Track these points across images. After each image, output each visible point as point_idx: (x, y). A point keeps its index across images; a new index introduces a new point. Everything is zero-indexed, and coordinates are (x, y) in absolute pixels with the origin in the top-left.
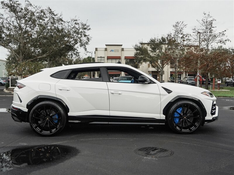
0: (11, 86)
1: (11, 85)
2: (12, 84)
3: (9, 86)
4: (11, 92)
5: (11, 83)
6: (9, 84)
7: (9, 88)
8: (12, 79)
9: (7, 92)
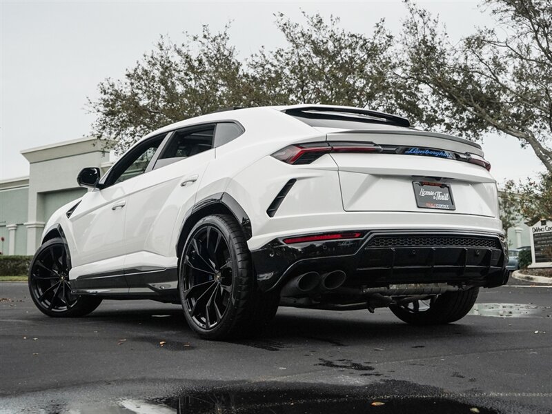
0: (537, 261)
1: (536, 257)
2: (538, 254)
3: (531, 261)
4: (532, 276)
5: (536, 250)
6: (531, 254)
7: (529, 267)
8: (537, 237)
9: (520, 277)
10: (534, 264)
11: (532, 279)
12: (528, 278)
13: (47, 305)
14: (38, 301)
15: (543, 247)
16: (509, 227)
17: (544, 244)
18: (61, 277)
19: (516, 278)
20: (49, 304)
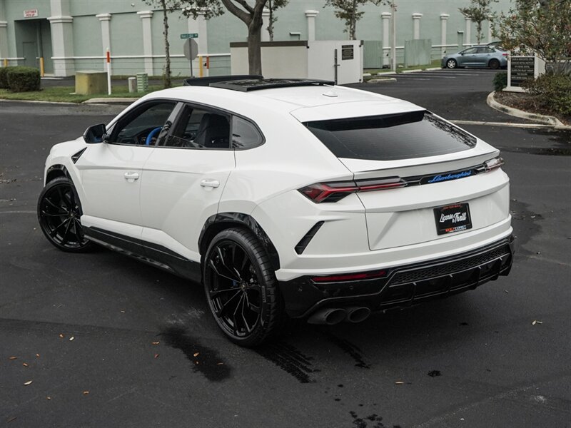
0: (512, 85)
1: (512, 81)
2: (514, 78)
3: (506, 84)
4: (507, 108)
5: (512, 74)
6: (507, 77)
7: (504, 90)
8: (514, 61)
9: (495, 106)
10: (509, 88)
11: (507, 111)
12: (503, 109)
13: (59, 239)
14: (50, 236)
15: (519, 72)
16: (482, 20)
17: (521, 69)
18: (70, 214)
19: (491, 106)
20: (61, 239)
